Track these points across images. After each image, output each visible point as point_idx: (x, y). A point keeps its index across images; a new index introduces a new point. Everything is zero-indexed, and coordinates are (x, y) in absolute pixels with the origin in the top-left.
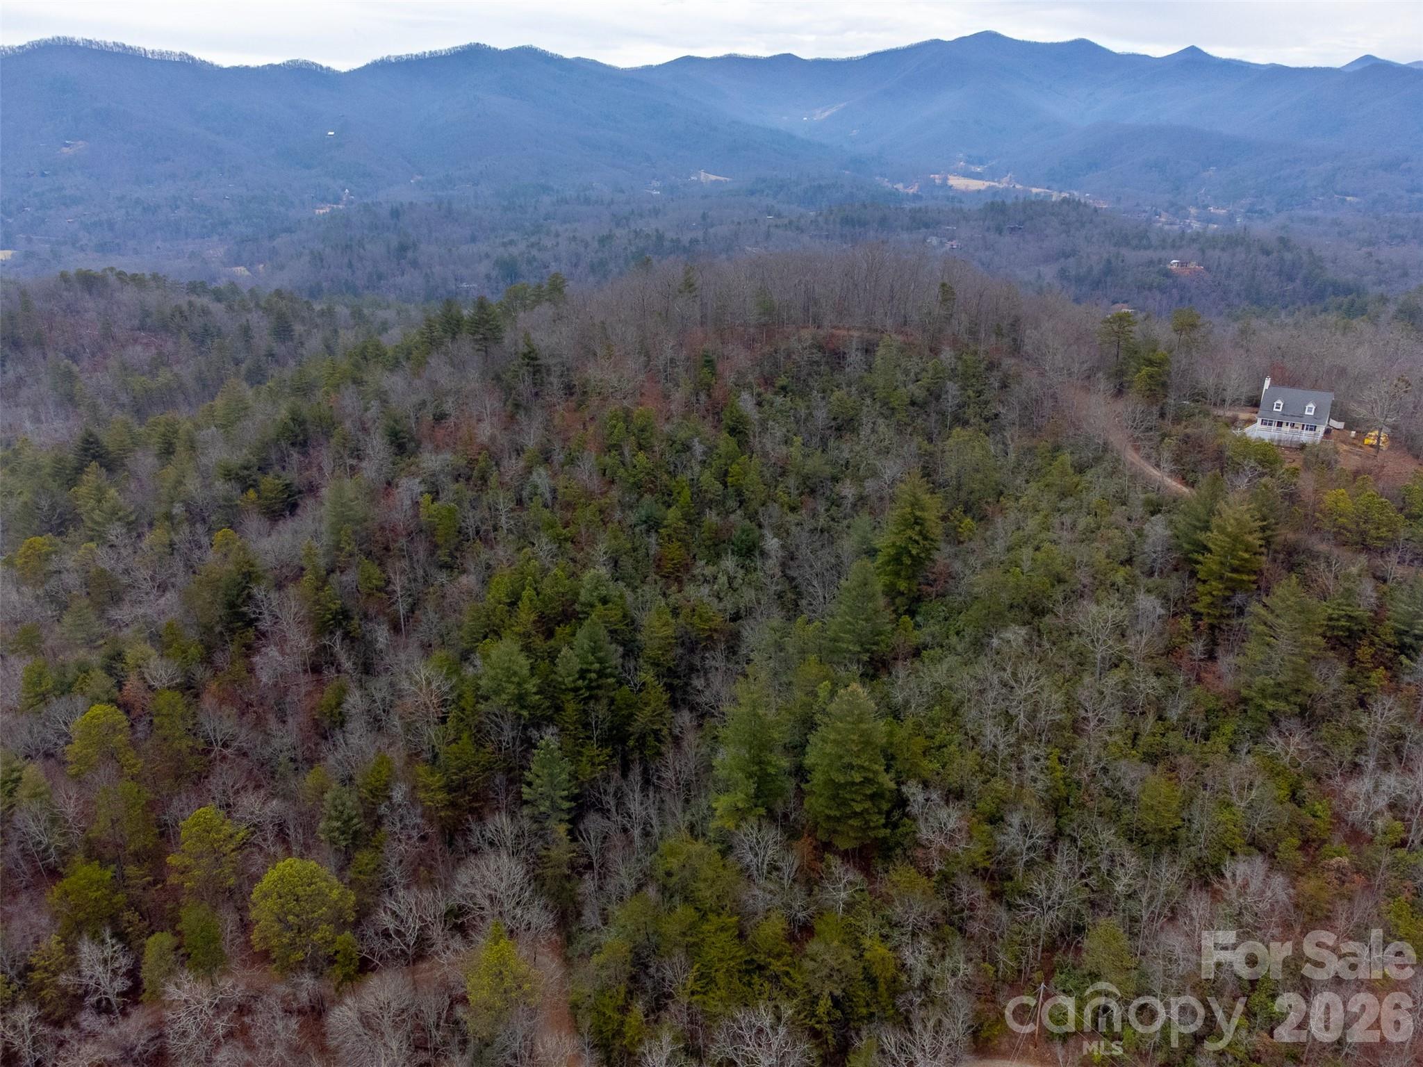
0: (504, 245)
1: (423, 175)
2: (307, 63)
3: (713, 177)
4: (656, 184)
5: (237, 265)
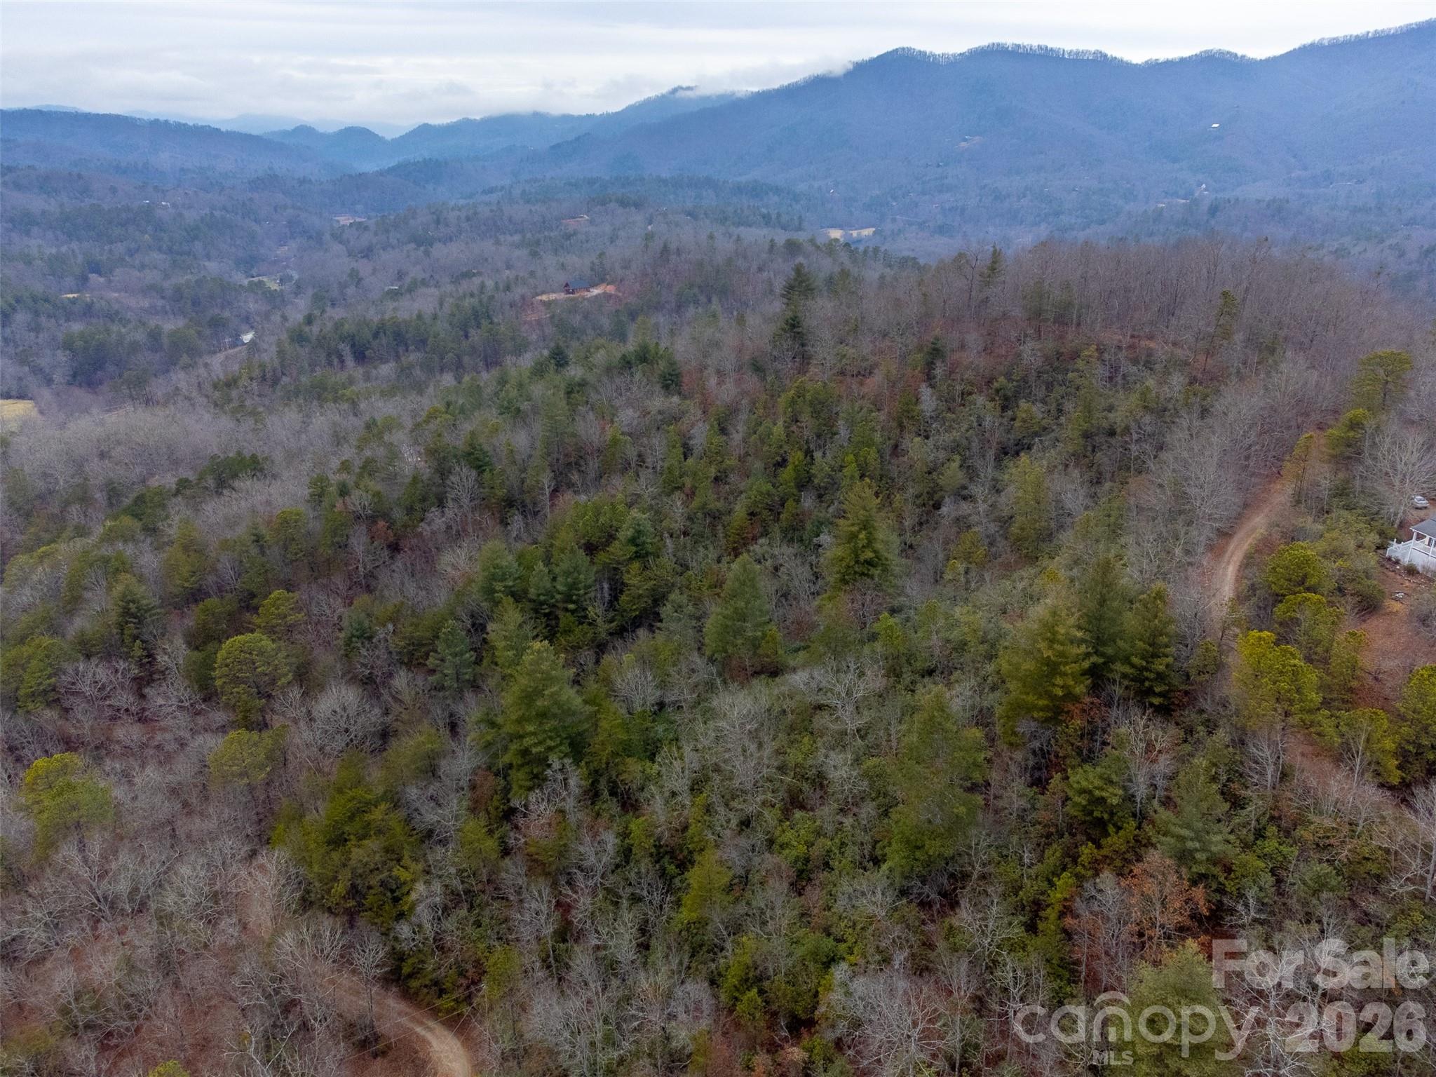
1: (1303, 169)
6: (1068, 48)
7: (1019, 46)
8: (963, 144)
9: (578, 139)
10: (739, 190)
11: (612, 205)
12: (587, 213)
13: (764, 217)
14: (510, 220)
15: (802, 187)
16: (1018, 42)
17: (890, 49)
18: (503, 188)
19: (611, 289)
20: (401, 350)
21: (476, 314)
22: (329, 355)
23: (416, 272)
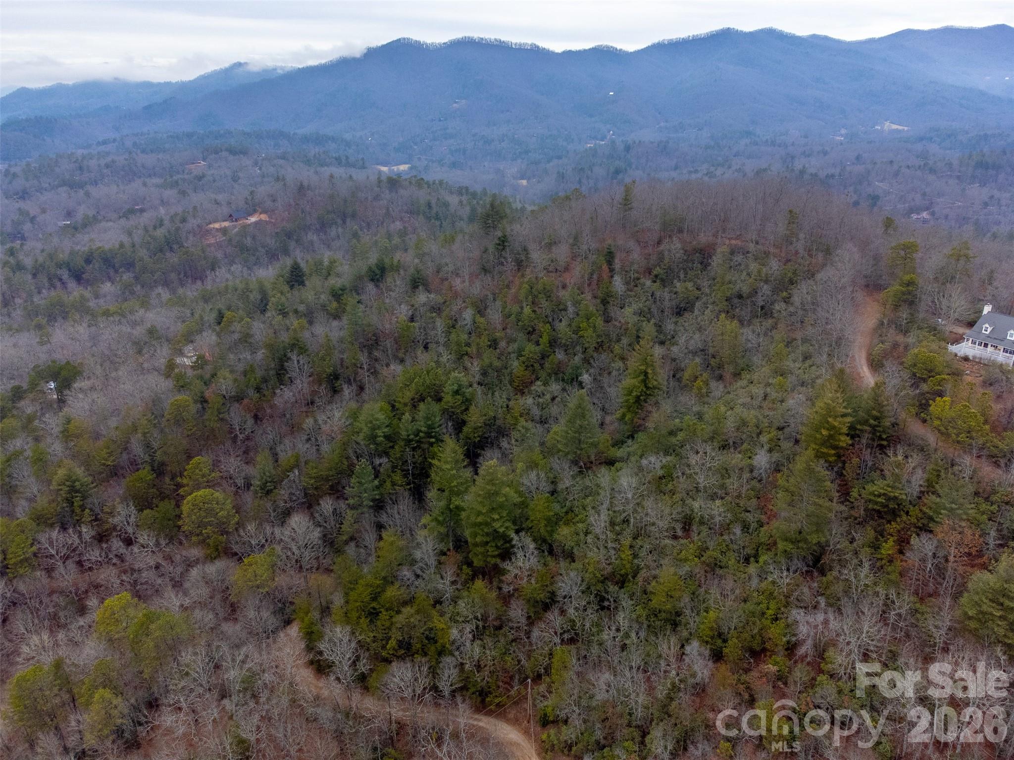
0: (690, 172)
1: (667, 122)
2: (607, 47)
3: (894, 127)
4: (843, 131)
5: (523, 179)
6: (514, 41)
7: (482, 39)
8: (455, 105)
9: (165, 102)
10: (306, 139)
11: (224, 154)
12: (204, 160)
13: (336, 159)
14: (143, 166)
15: (348, 136)
16: (481, 36)
17: (395, 39)
18: (114, 140)
19: (264, 217)
20: (112, 273)
21: (169, 243)
22: (50, 279)
23: (82, 212)
